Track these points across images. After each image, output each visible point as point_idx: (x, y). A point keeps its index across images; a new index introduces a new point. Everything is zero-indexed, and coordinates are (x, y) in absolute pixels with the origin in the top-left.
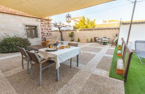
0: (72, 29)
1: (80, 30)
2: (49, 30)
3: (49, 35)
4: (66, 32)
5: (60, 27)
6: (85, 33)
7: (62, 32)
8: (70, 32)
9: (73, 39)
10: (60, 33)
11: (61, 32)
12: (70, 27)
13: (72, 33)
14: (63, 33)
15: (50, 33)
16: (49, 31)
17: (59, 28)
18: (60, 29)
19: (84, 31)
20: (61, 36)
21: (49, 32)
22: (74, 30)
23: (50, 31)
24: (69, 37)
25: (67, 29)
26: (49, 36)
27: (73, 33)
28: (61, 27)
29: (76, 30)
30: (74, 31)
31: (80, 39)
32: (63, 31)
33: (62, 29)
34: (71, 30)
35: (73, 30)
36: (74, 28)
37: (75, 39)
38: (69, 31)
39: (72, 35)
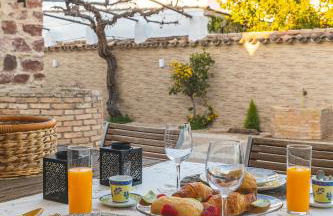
0: (198, 31)
1: (265, 42)
2: (21, 34)
3: (19, 70)
4: (152, 53)
5: (105, 17)
6: (308, 66)
7: (115, 53)
8: (185, 58)
9: (202, 111)
10: (102, 65)
11: (108, 52)
12: (183, 19)
13: (202, 64)
14: (128, 63)
15: (33, 55)
16: (20, 44)
17: (99, 28)
18: (101, 35)
19: (298, 45)
20: (113, 87)
21: (26, 48)
22: (218, 43)
23: (30, 40)
24: (173, 91)
25: (156, 32)
26: (23, 79)
27: (210, 61)
28: (116, 18)
29: (230, 43)
30: (213, 52)
31: (262, 115)
32: (129, 46)
33: (120, 31)
34: (192, 39)
35: (205, 44)
36: (212, 28)
37: (219, 107)
38: (176, 46)
39: (195, 82)
